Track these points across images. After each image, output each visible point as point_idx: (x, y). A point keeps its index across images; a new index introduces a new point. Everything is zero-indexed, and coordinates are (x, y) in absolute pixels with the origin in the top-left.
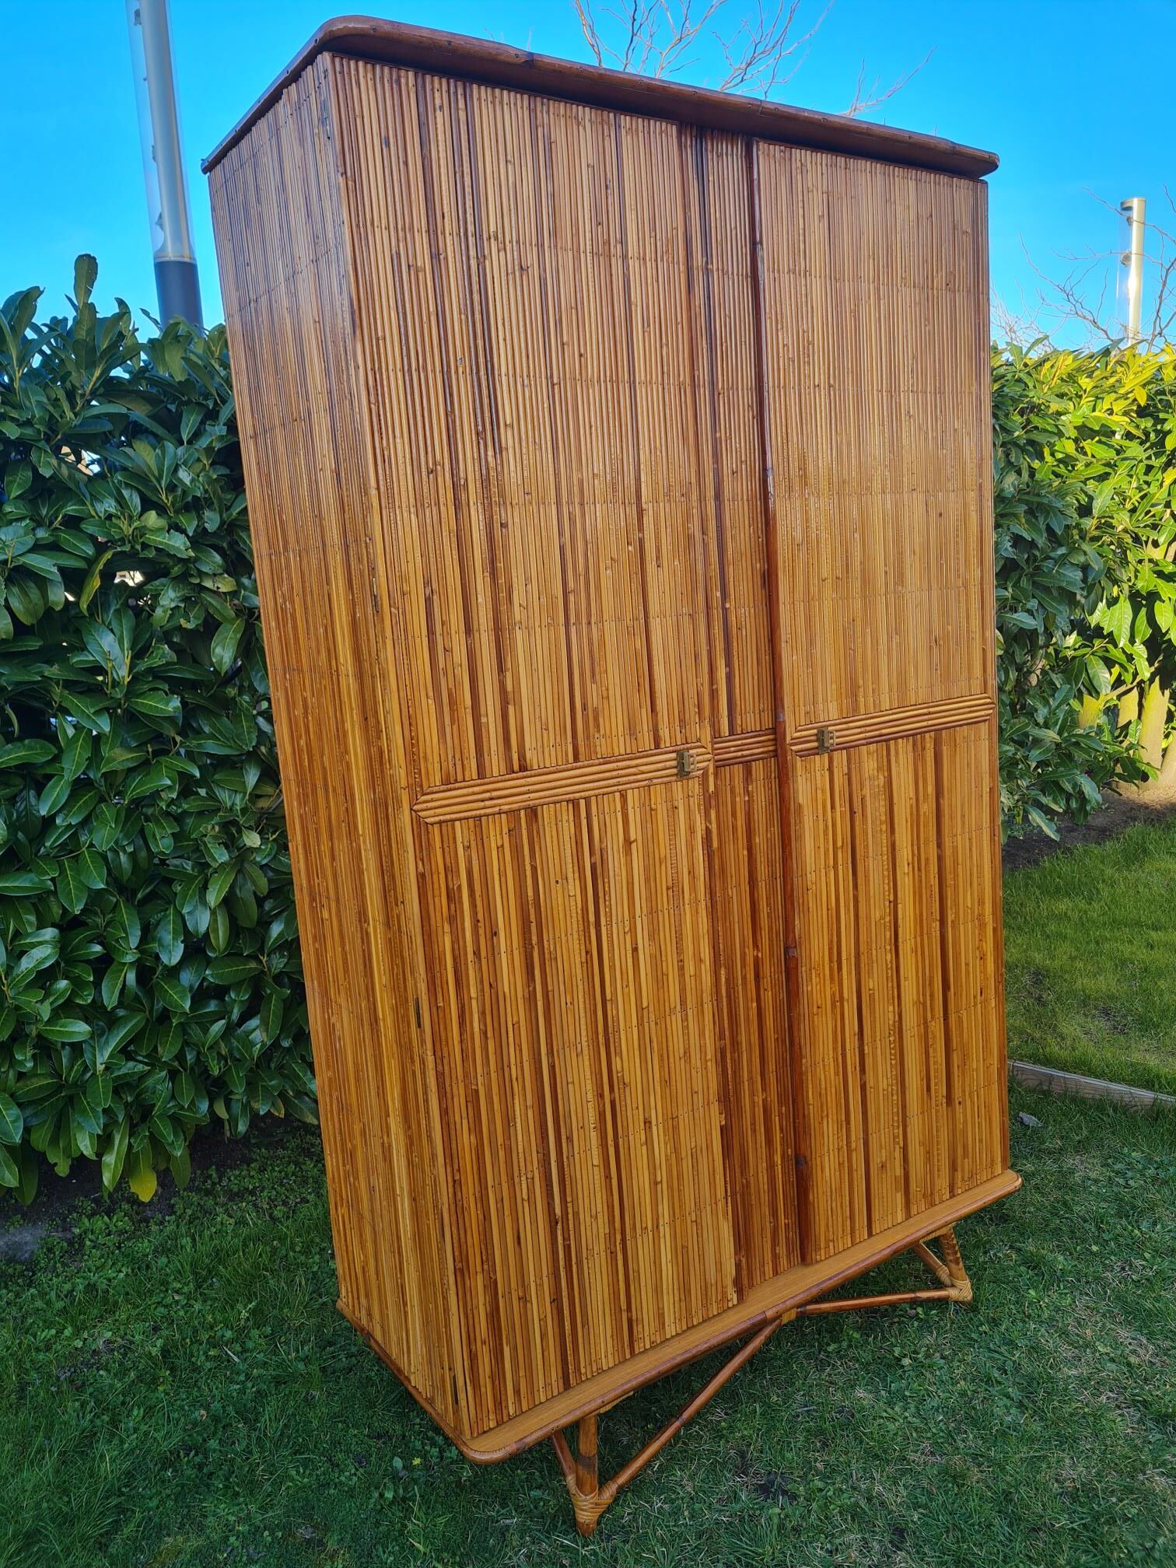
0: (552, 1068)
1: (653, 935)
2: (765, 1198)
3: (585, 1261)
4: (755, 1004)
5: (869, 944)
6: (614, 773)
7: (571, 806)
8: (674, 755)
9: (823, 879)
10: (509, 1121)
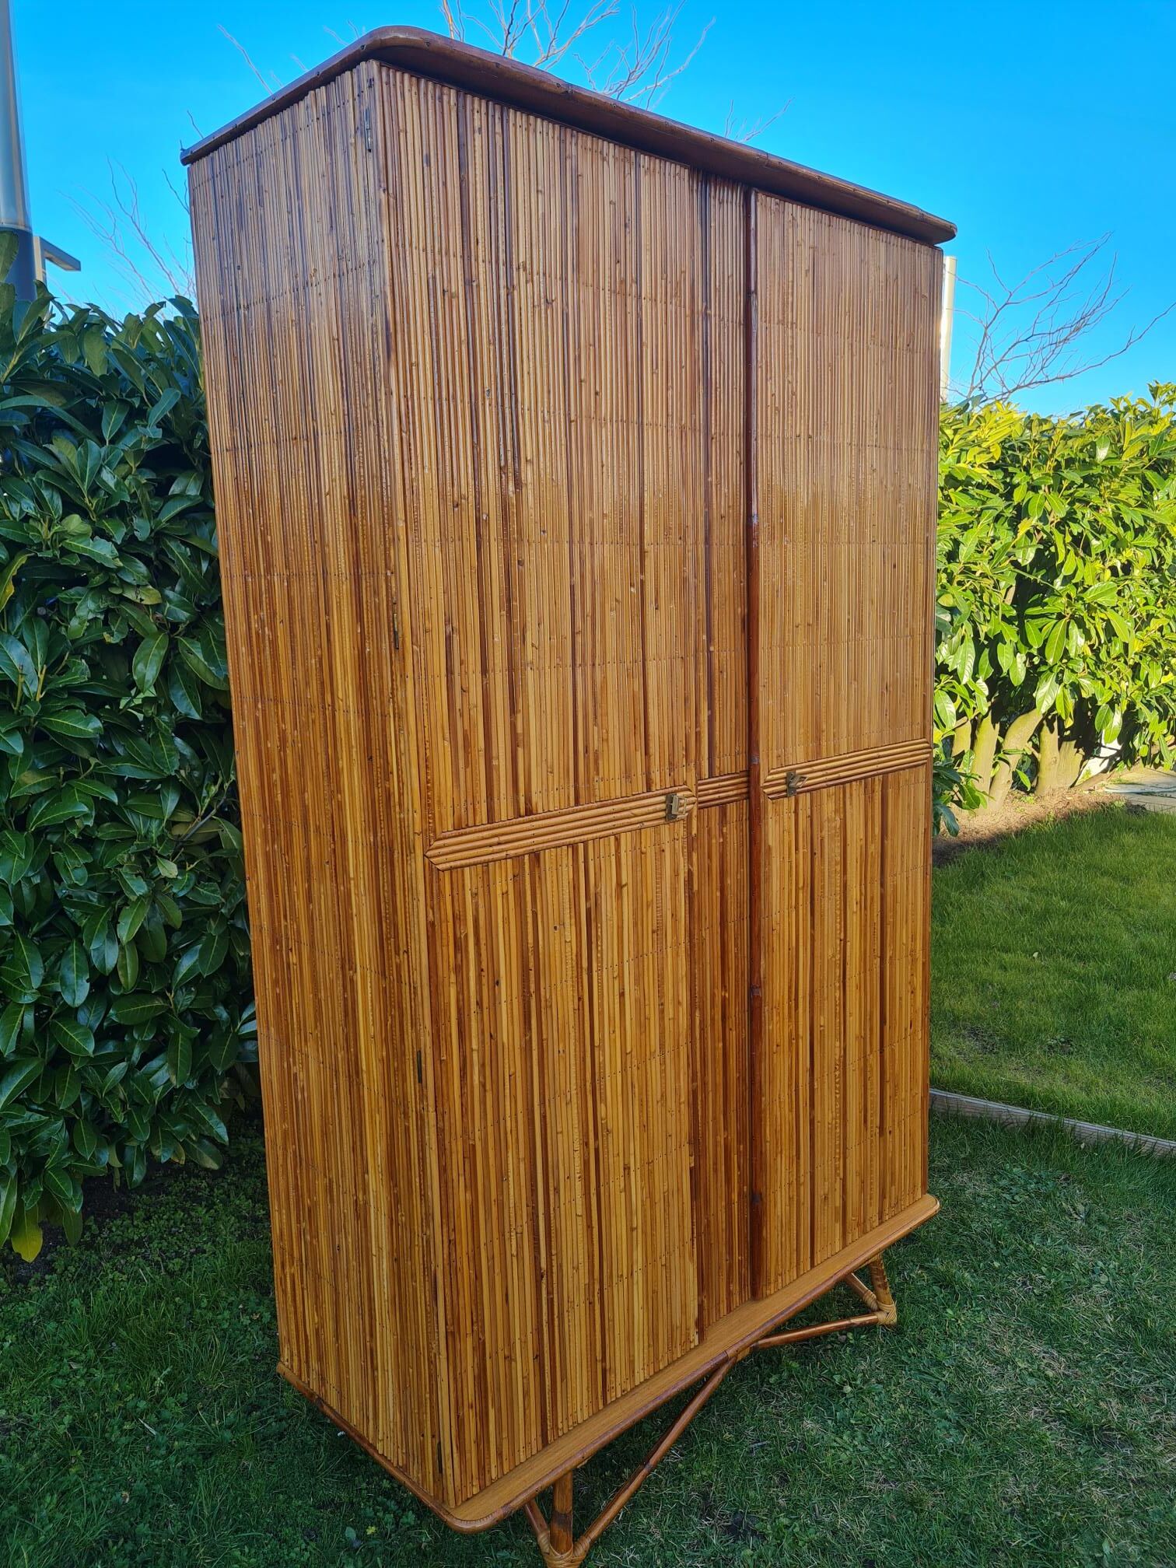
0: (544, 1117)
1: (639, 979)
2: (723, 1236)
3: (566, 1314)
4: (721, 1045)
5: (822, 982)
6: (611, 816)
7: (570, 850)
8: (663, 798)
9: (786, 919)
10: (502, 1177)
